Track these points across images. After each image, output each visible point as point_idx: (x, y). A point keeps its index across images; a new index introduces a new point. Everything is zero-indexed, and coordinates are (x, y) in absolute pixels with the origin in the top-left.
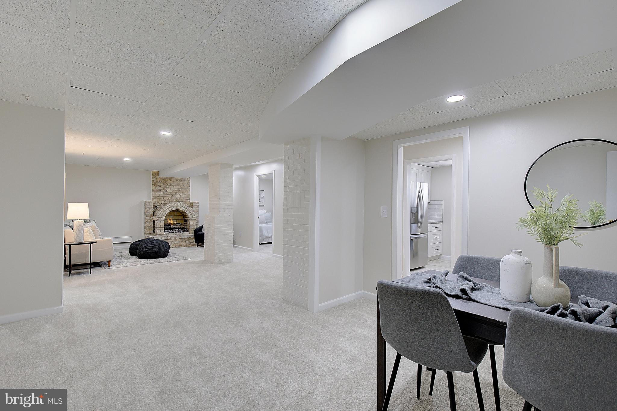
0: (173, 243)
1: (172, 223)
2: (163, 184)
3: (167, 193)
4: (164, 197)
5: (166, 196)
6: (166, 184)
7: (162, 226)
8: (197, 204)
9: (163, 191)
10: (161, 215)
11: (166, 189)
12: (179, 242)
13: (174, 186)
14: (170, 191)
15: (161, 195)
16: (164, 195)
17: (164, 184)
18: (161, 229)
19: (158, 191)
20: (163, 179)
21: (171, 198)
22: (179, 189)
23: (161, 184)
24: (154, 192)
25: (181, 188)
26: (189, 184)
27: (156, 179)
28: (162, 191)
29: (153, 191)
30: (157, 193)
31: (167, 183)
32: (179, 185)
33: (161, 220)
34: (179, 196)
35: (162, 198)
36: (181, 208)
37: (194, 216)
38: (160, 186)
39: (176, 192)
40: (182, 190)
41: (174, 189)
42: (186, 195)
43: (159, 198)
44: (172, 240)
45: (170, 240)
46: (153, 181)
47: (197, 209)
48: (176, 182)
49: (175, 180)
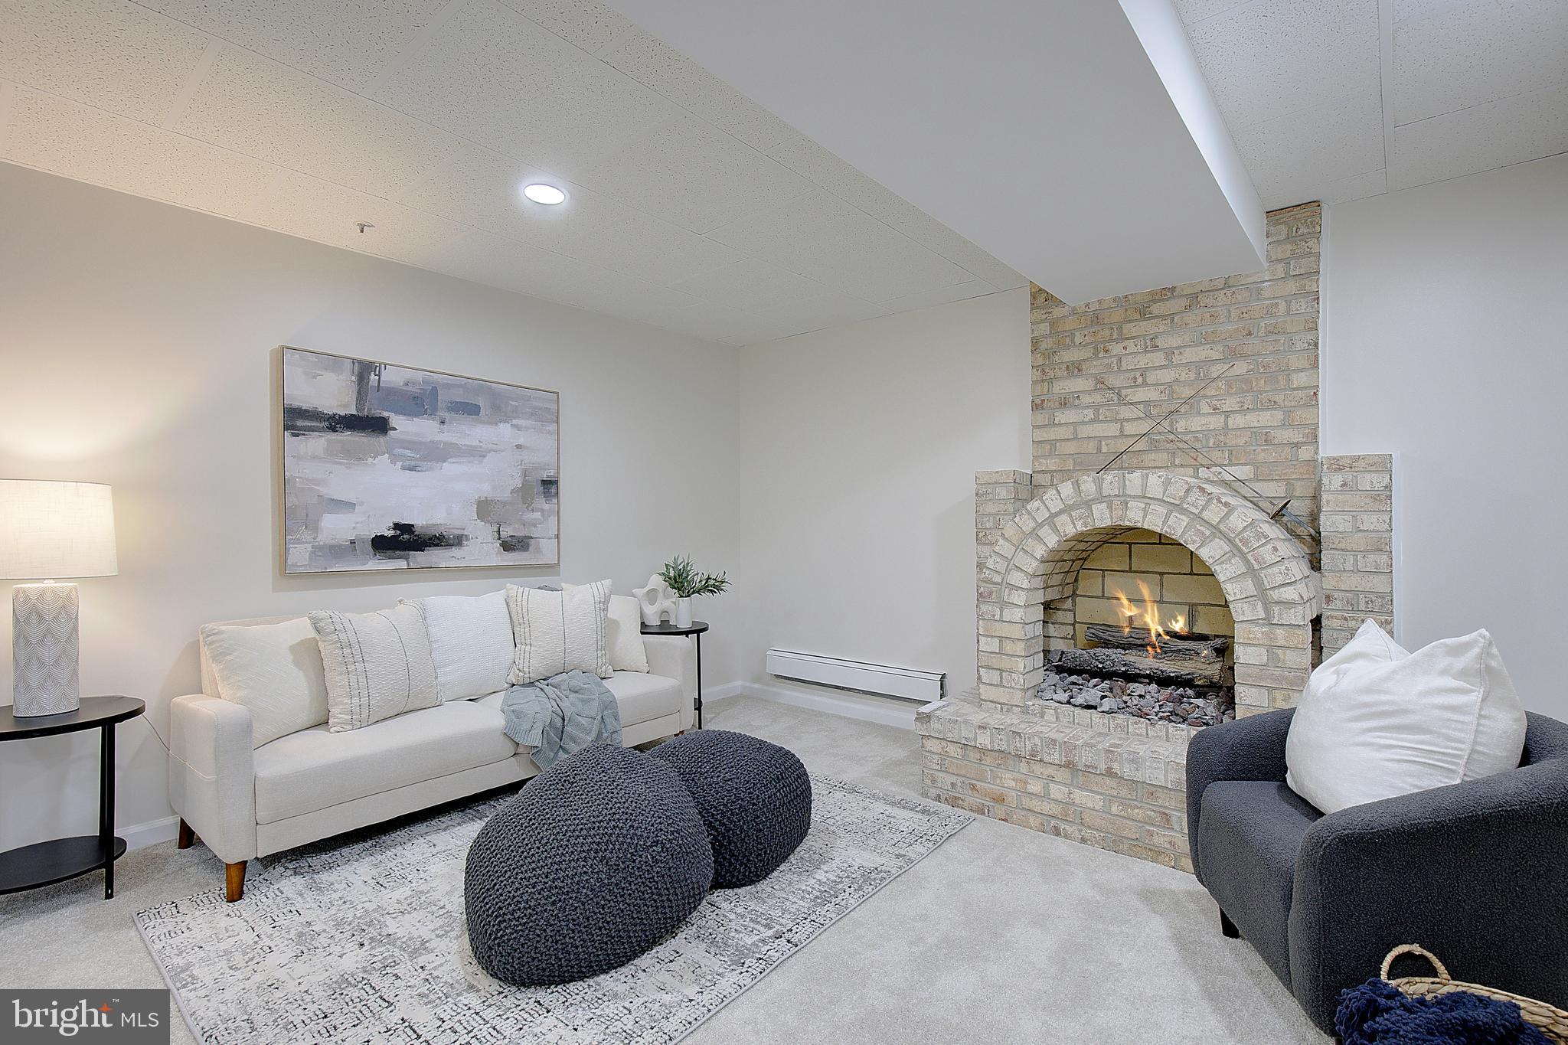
0: (1057, 792)
1: (1155, 627)
2: (1096, 354)
3: (1125, 412)
4: (1100, 439)
5: (1113, 429)
6: (1117, 349)
7: (1009, 647)
8: (1370, 481)
9: (1097, 398)
10: (1001, 566)
11: (1115, 381)
12: (1109, 799)
13: (1170, 353)
14: (1142, 395)
15: (1085, 431)
16: (1099, 430)
17: (1100, 348)
18: (1006, 662)
19: (1064, 404)
20: (1096, 319)
21: (1154, 446)
22: (1216, 370)
23: (1085, 354)
24: (1042, 418)
25: (1234, 355)
26: (1302, 306)
27: (1053, 324)
28: (1086, 399)
29: (1037, 407)
30: (1062, 417)
31: (1122, 338)
32: (1207, 340)
33: (1004, 604)
34: (1215, 422)
35: (1091, 447)
36: (1145, 511)
37: (1275, 595)
38: (1075, 369)
39: (1187, 392)
40: (1241, 368)
41: (1167, 376)
42: (1272, 405)
43: (1071, 448)
44: (1050, 771)
45: (1038, 769)
46: (1035, 343)
47: (1370, 522)
48: (1191, 317)
49: (1174, 306)
